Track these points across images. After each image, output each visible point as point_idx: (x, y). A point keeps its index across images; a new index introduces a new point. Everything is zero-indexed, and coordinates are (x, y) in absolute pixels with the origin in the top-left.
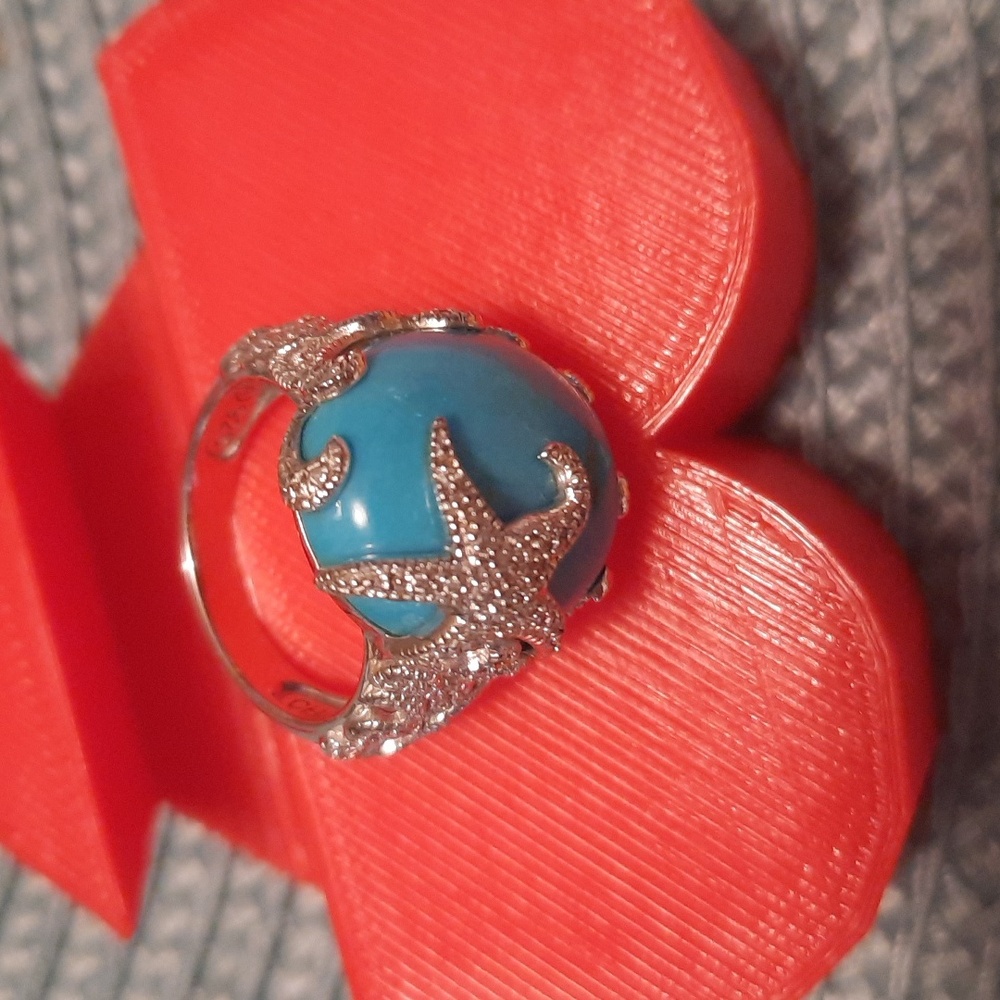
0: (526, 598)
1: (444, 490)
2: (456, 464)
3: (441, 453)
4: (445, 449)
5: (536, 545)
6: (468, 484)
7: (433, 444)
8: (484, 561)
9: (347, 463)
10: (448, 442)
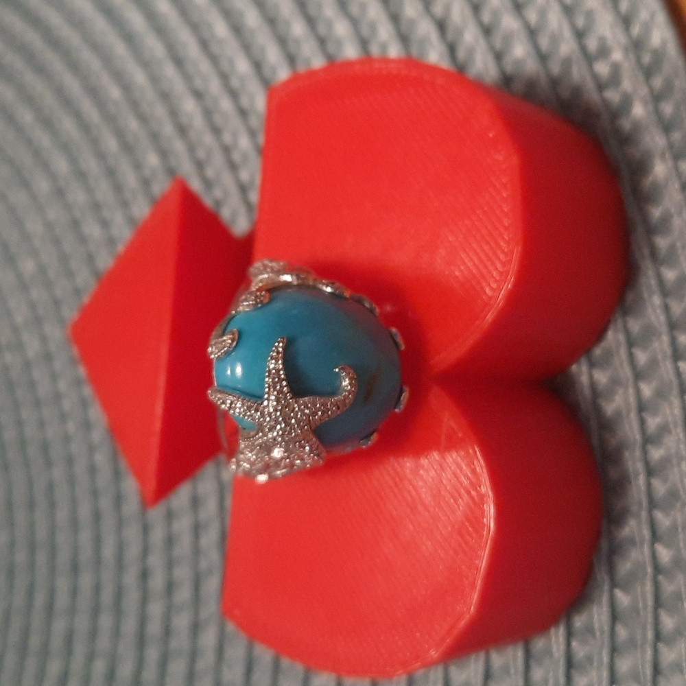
0: (293, 434)
1: (270, 371)
2: (280, 362)
3: (275, 354)
4: (278, 353)
5: (307, 411)
6: (282, 372)
7: (274, 348)
8: (276, 410)
9: (235, 343)
10: (281, 350)
